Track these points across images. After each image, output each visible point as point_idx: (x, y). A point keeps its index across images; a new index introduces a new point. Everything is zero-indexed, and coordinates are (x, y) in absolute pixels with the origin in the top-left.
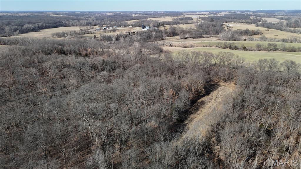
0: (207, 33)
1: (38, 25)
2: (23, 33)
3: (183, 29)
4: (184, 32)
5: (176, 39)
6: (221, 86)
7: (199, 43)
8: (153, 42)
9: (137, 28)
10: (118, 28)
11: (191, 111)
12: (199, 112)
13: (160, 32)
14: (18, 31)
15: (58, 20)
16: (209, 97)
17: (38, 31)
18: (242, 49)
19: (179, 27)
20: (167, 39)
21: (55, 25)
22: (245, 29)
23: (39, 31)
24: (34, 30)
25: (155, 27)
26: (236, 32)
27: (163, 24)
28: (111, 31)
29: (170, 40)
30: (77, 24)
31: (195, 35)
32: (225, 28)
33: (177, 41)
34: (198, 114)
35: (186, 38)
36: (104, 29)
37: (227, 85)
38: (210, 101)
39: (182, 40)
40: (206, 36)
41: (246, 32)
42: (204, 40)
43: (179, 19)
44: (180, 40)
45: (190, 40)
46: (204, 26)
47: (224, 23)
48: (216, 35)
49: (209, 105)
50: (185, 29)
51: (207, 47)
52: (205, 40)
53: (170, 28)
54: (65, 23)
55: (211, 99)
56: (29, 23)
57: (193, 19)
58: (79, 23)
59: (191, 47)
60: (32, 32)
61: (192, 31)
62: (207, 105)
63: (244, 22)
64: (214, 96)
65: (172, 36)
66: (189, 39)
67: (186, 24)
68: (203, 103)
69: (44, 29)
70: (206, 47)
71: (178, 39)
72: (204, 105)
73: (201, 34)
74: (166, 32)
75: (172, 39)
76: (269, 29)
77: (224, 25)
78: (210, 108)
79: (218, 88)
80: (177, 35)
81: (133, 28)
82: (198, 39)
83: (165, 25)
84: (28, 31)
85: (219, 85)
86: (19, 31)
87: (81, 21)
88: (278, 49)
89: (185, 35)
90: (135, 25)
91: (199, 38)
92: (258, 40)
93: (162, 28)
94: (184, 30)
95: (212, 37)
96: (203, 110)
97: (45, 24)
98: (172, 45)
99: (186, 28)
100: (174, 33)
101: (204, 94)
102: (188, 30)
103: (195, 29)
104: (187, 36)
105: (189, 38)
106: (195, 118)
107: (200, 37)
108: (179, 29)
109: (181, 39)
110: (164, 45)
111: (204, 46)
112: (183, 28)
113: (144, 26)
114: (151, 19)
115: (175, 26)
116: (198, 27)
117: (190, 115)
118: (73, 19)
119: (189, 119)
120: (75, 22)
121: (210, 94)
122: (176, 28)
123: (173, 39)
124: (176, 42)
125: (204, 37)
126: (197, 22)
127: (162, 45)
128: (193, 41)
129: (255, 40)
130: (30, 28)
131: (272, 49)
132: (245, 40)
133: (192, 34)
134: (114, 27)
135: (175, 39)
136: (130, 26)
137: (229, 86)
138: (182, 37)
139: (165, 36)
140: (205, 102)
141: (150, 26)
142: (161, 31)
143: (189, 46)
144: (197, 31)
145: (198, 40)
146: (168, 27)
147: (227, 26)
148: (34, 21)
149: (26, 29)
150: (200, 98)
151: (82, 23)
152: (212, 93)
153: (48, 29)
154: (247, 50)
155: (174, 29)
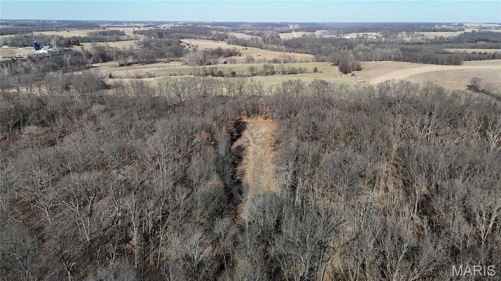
0: (162, 55)
3: (119, 49)
4: (119, 54)
5: (112, 66)
6: (248, 123)
7: (157, 70)
8: (75, 73)
9: (21, 49)
12: (244, 161)
18: (230, 75)
19: (109, 46)
22: (216, 48)
25: (62, 46)
26: (206, 52)
27: (77, 41)
29: (101, 68)
31: (143, 58)
32: (185, 47)
33: (115, 69)
34: (245, 164)
35: (129, 64)
37: (254, 121)
38: (248, 145)
41: (219, 53)
43: (100, 33)
44: (121, 68)
45: (138, 67)
46: (153, 44)
47: (182, 40)
48: (177, 58)
49: (251, 150)
51: (175, 75)
52: (164, 66)
53: (93, 49)
55: (249, 142)
57: (126, 34)
59: (150, 77)
61: (136, 52)
62: (249, 150)
63: (208, 39)
64: (248, 138)
65: (101, 61)
66: (136, 66)
67: (118, 41)
68: (241, 149)
71: (115, 66)
72: (245, 151)
73: (153, 57)
74: (90, 56)
76: (248, 48)
77: (182, 42)
78: (255, 153)
80: (111, 59)
81: (14, 50)
82: (150, 65)
83: (81, 44)
88: (275, 72)
89: (126, 59)
90: (14, 45)
92: (243, 63)
93: (77, 48)
94: (122, 51)
95: (172, 61)
96: (248, 157)
98: (112, 75)
99: (124, 48)
100: (104, 57)
103: (139, 48)
104: (130, 60)
105: (134, 63)
106: (245, 169)
108: (110, 50)
109: (121, 65)
111: (170, 75)
112: (118, 47)
113: (39, 45)
114: (42, 32)
115: (101, 44)
116: (142, 46)
122: (104, 47)
123: (105, 66)
125: (159, 62)
126: (137, 39)
128: (145, 68)
129: (239, 63)
131: (269, 73)
132: (225, 63)
133: (137, 58)
135: (110, 66)
136: (5, 47)
138: (122, 62)
139: (89, 61)
140: (243, 147)
141: (50, 45)
143: (144, 76)
144: (143, 52)
145: (152, 67)
146: (88, 46)
147: (188, 44)
154: (237, 76)
155: (101, 49)
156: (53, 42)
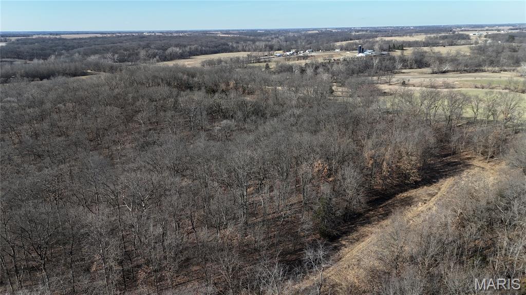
0: (492, 63)
1: (190, 48)
2: (164, 61)
3: (441, 54)
4: (441, 60)
5: (423, 73)
6: (472, 167)
7: (467, 81)
8: (370, 78)
9: (348, 52)
10: (313, 54)
11: (368, 218)
12: (386, 222)
13: (390, 59)
14: (157, 57)
15: (223, 41)
16: (432, 189)
17: (187, 59)
19: (433, 51)
20: (403, 73)
21: (216, 49)
23: (189, 58)
24: (182, 56)
25: (384, 51)
27: (401, 47)
28: (299, 58)
29: (409, 74)
30: (251, 47)
31: (466, 66)
33: (422, 76)
34: (381, 226)
35: (444, 72)
36: (288, 55)
37: (488, 166)
38: (428, 198)
39: (435, 75)
40: (490, 69)
42: (482, 77)
43: (440, 37)
44: (430, 76)
46: (490, 49)
49: (421, 207)
50: (444, 55)
51: (483, 88)
52: (487, 76)
53: (414, 53)
54: (232, 46)
55: (432, 195)
56: (176, 46)
57: (471, 38)
58: (253, 46)
59: (447, 88)
60: (179, 59)
61: (461, 58)
62: (415, 208)
64: (442, 190)
66: (451, 74)
67: (451, 45)
68: (408, 202)
69: (198, 55)
70: (481, 89)
71: (425, 73)
72: (407, 207)
73: (480, 65)
74: (403, 60)
75: (412, 74)
78: (419, 215)
79: (463, 171)
80: (427, 65)
81: (341, 53)
83: (404, 48)
84: (172, 57)
85: (468, 166)
86: (159, 57)
87: (257, 43)
89: (443, 66)
90: (346, 49)
91: (474, 72)
93: (398, 53)
94: (444, 57)
95: (505, 71)
96: (399, 218)
97: (200, 48)
98: (406, 82)
99: (448, 53)
100: (420, 63)
101: (416, 181)
102: (452, 56)
103: (468, 54)
104: (447, 67)
105: (451, 71)
106: (369, 234)
107: (476, 71)
108: (432, 55)
109: (433, 73)
110: (391, 83)
111: (476, 87)
112: (442, 52)
113: (363, 49)
114: (383, 38)
115: (426, 49)
116: (476, 51)
117: (362, 225)
118: (246, 41)
119: (354, 235)
120: (247, 44)
121: (435, 182)
122: (426, 52)
123: (415, 72)
124: (419, 78)
125: (485, 71)
126: (476, 43)
127: (387, 83)
128: (458, 77)
130: (177, 53)
133: (459, 64)
134: (307, 51)
136: (337, 50)
137: (493, 169)
138: (436, 69)
139: (400, 66)
140: (414, 200)
141: (373, 49)
142: (393, 59)
143: (442, 86)
144: (471, 59)
145: (470, 76)
146: (409, 52)
148: (186, 43)
149: (171, 54)
150: (406, 190)
151: (258, 47)
152: (441, 180)
153: (203, 56)
155: (423, 54)
156: (376, 47)
